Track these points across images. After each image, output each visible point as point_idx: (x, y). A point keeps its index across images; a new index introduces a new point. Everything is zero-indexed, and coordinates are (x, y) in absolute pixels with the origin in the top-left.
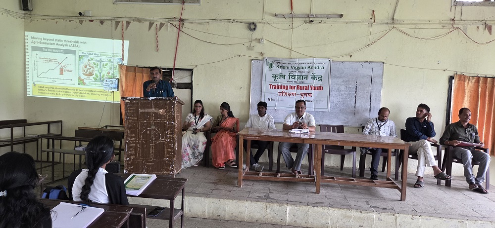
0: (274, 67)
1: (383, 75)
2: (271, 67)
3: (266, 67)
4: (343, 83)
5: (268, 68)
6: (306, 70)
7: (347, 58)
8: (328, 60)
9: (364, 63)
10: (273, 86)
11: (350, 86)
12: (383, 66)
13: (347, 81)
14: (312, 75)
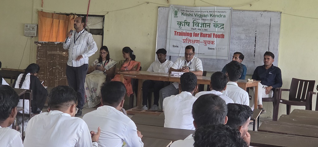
0: (179, 14)
1: (280, 25)
2: (176, 13)
3: (172, 15)
4: (243, 32)
5: (173, 15)
6: (209, 18)
7: (247, 7)
8: (229, 8)
9: (262, 13)
10: (177, 33)
11: (250, 35)
12: (281, 15)
13: (247, 30)
14: (214, 23)
